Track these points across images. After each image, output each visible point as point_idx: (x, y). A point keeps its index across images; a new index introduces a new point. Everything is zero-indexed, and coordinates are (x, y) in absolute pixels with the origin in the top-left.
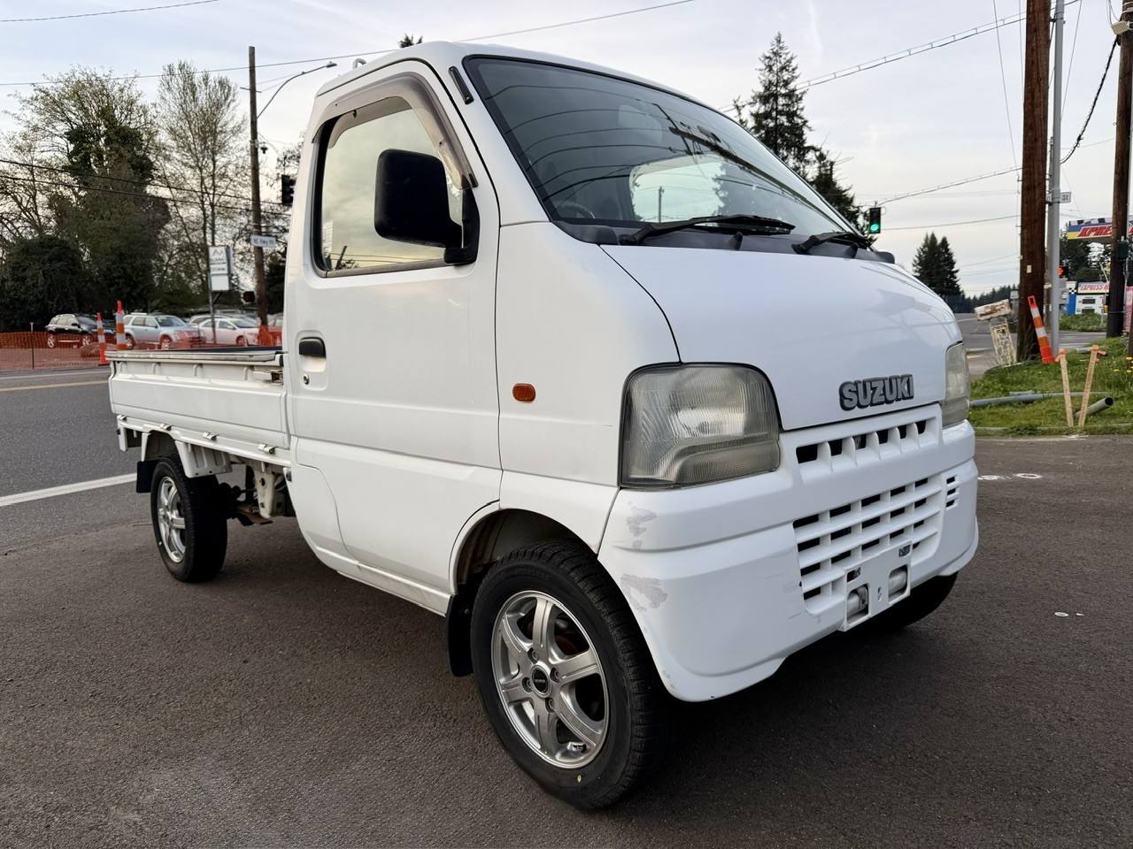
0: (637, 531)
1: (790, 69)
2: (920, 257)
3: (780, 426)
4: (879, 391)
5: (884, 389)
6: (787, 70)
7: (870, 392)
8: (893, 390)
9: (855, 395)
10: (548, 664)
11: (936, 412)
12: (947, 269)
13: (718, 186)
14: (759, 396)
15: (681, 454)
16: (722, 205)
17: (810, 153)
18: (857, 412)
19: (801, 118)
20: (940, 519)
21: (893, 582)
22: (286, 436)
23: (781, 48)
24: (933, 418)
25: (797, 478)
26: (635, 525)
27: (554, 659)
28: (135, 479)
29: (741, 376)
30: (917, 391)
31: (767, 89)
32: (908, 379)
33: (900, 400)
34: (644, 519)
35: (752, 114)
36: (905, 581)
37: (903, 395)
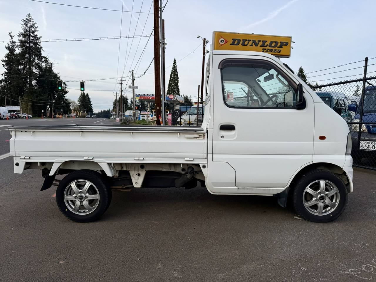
1: (35, 27)
2: (80, 99)
6: (33, 27)
10: (324, 194)
12: (89, 103)
13: (4, 64)
16: (6, 71)
17: (43, 59)
19: (39, 46)
22: (205, 154)
23: (30, 19)
27: (326, 192)
31: (25, 32)
35: (19, 40)
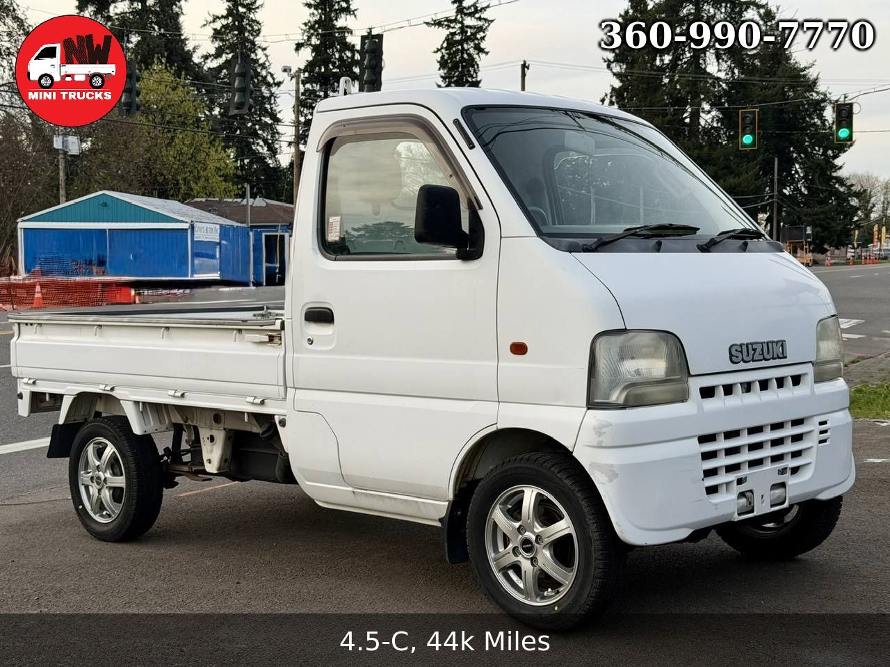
0: (600, 434)
3: (689, 372)
4: (759, 351)
5: (762, 350)
7: (751, 352)
8: (772, 351)
9: (741, 353)
10: (533, 532)
11: (809, 369)
14: (675, 352)
15: (626, 387)
17: (749, 10)
18: (742, 366)
20: (814, 451)
21: (774, 494)
22: (282, 389)
24: (806, 374)
25: (700, 408)
26: (599, 431)
27: (537, 528)
28: (48, 444)
29: (664, 339)
30: (789, 352)
32: (782, 344)
33: (776, 359)
34: (605, 426)
36: (784, 495)
37: (778, 355)
